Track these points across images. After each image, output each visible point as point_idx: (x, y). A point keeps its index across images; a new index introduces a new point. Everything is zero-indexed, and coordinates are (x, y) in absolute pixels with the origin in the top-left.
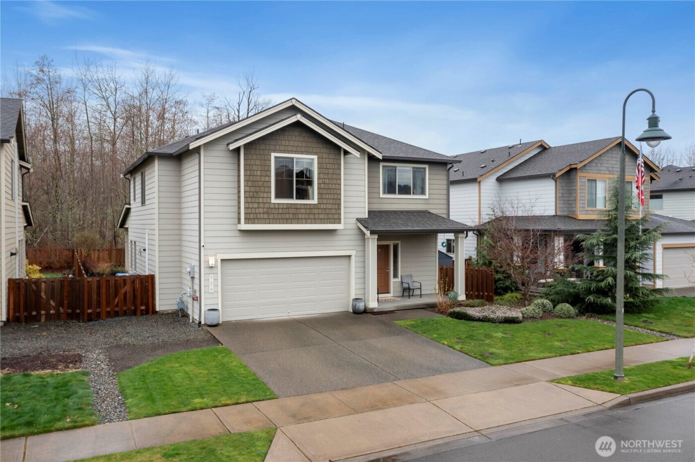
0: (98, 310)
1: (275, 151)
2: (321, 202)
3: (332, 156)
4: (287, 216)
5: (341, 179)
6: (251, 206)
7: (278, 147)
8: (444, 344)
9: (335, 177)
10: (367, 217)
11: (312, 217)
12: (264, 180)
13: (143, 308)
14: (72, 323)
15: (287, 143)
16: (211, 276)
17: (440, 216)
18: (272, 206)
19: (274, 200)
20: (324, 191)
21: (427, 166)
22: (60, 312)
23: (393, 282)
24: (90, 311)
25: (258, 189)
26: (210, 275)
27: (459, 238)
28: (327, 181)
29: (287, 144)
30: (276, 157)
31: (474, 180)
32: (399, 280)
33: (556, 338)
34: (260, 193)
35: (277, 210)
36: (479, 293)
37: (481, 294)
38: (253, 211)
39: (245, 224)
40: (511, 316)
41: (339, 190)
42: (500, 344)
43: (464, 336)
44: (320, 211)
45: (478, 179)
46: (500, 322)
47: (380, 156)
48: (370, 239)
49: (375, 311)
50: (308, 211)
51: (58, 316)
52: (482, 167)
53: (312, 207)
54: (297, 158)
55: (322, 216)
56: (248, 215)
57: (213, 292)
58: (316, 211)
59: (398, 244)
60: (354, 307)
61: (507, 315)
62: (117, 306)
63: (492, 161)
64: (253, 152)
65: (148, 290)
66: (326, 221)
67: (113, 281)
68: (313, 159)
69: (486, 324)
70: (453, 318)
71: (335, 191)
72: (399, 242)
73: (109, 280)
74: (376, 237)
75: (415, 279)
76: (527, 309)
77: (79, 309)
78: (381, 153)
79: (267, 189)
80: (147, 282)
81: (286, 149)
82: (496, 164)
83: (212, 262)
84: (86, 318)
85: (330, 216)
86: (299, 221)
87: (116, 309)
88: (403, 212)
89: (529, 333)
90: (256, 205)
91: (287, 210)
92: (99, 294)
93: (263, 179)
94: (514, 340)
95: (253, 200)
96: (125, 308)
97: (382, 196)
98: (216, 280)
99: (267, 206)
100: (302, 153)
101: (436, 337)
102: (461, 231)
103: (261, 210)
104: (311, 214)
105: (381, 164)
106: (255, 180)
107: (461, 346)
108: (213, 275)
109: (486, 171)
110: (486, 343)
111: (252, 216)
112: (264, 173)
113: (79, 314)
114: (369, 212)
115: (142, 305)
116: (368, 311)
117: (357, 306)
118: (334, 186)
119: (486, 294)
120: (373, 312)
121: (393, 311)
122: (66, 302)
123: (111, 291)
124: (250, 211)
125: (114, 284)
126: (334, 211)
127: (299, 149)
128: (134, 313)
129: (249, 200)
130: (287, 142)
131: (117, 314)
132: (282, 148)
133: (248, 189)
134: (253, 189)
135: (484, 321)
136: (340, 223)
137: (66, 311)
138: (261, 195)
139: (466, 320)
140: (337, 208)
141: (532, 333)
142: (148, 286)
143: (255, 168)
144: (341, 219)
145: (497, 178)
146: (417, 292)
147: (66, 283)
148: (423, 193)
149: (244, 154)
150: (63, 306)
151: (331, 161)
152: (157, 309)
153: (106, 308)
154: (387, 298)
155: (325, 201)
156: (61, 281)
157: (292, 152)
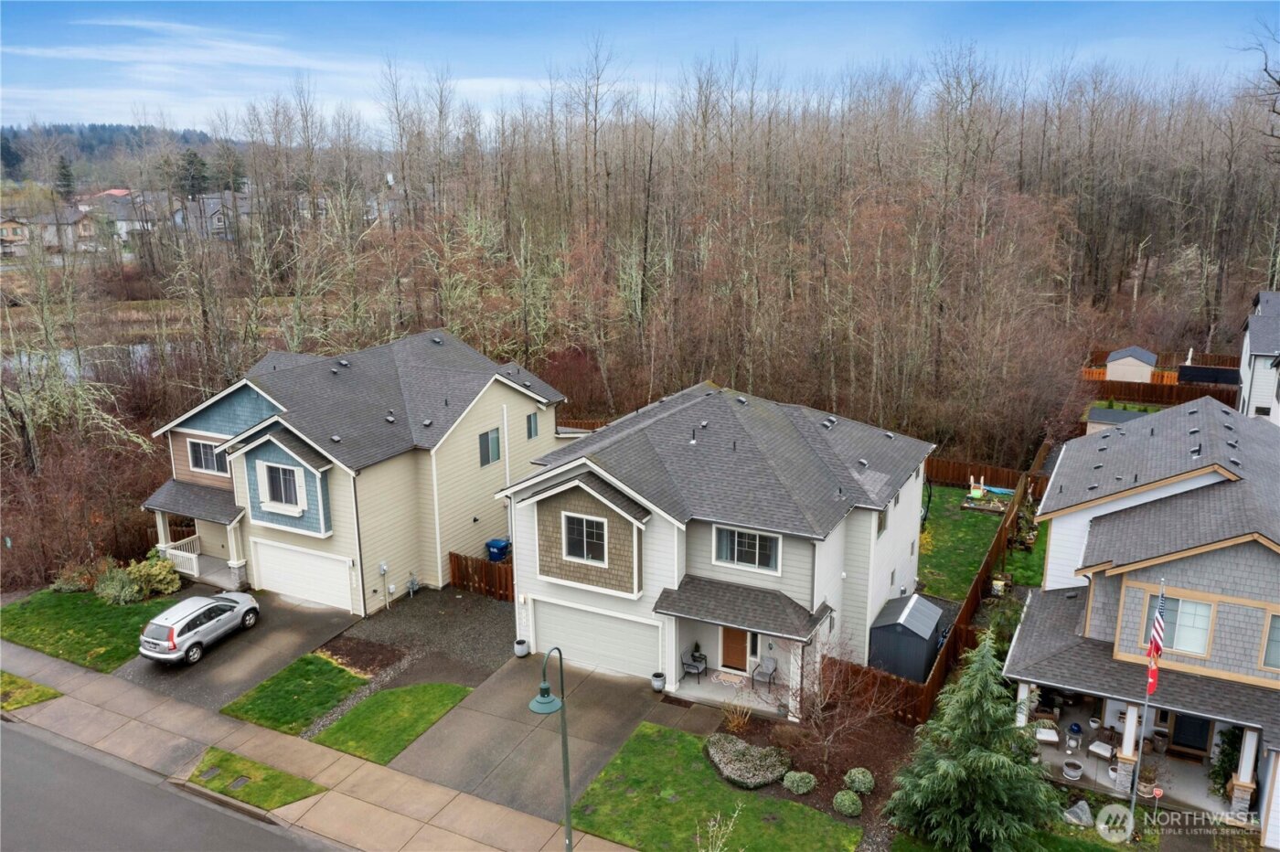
1: (565, 510)
2: (612, 567)
4: (579, 575)
5: (633, 547)
6: (544, 559)
7: (568, 506)
9: (627, 543)
10: (676, 588)
11: (603, 581)
18: (564, 563)
19: (564, 557)
20: (616, 557)
21: (779, 537)
22: (482, 587)
23: (750, 661)
25: (550, 544)
26: (523, 610)
28: (618, 546)
29: (577, 504)
30: (566, 516)
32: (758, 661)
34: (552, 549)
35: (569, 567)
38: (547, 565)
39: (539, 575)
41: (631, 558)
43: (637, 777)
44: (611, 577)
47: (682, 527)
49: (670, 695)
50: (599, 574)
51: (480, 590)
53: (603, 570)
54: (586, 519)
55: (613, 582)
56: (542, 567)
57: (525, 626)
58: (607, 576)
64: (544, 510)
66: (617, 588)
68: (603, 522)
71: (627, 559)
79: (559, 546)
81: (576, 509)
82: (1097, 493)
83: (523, 599)
85: (622, 584)
86: (589, 582)
88: (739, 588)
90: (549, 559)
91: (579, 569)
93: (555, 535)
95: (547, 554)
97: (714, 562)
98: (528, 615)
99: (559, 561)
100: (591, 514)
103: (554, 565)
104: (602, 578)
105: (714, 527)
106: (547, 535)
108: (525, 610)
111: (546, 569)
112: (556, 530)
114: (684, 583)
116: (663, 694)
117: (654, 683)
118: (626, 554)
121: (693, 702)
124: (544, 564)
126: (625, 579)
127: (588, 510)
129: (543, 553)
130: (577, 502)
132: (572, 507)
133: (541, 543)
136: (632, 593)
137: (486, 588)
138: (554, 550)
140: (629, 576)
143: (547, 524)
144: (633, 590)
145: (1097, 518)
150: (483, 584)
151: (623, 526)
154: (732, 678)
155: (617, 568)
157: (581, 512)
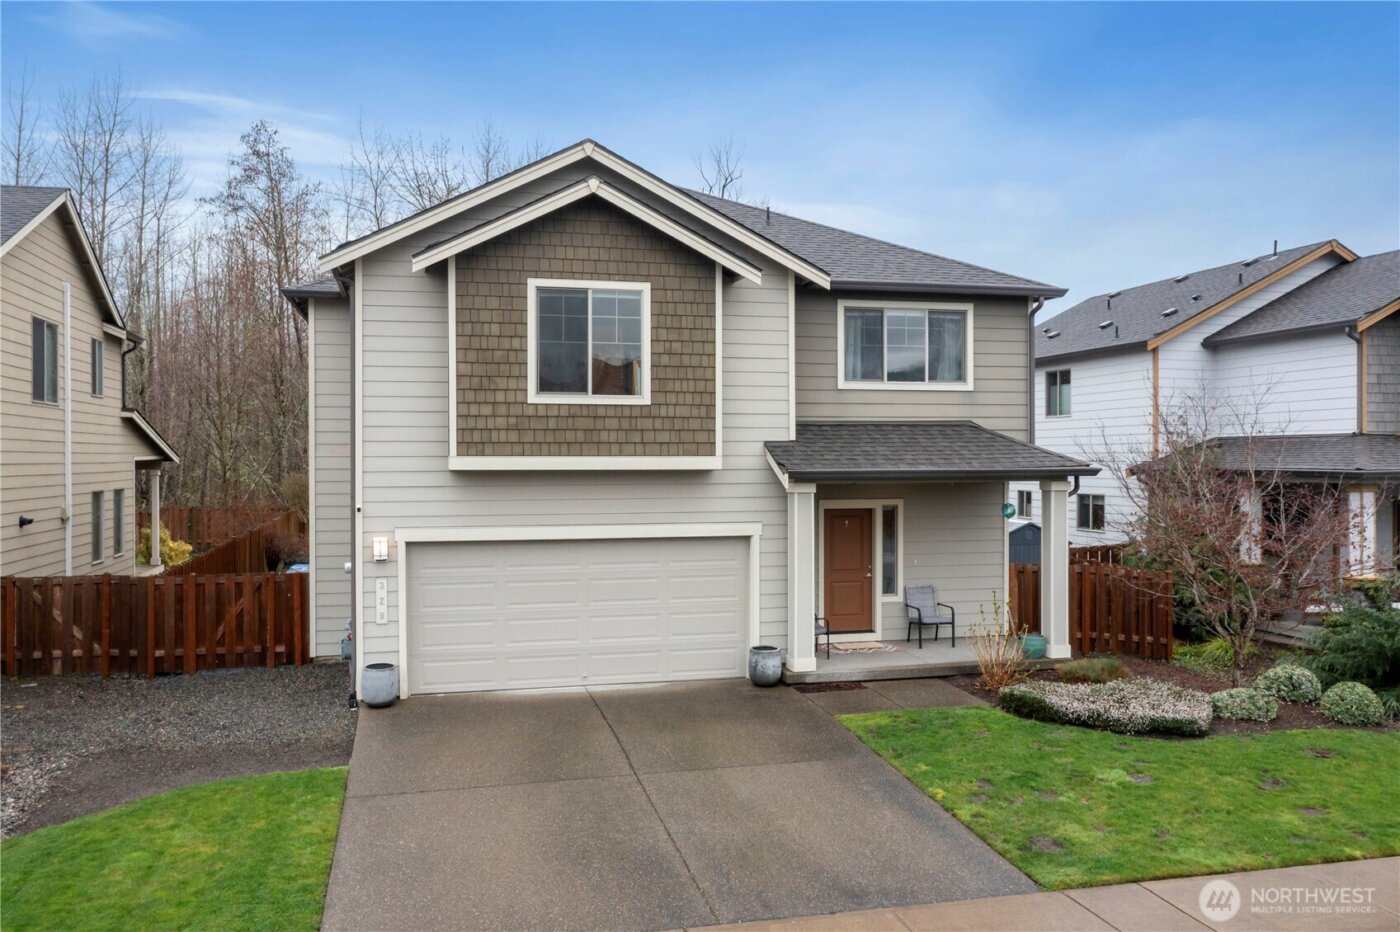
0: (179, 651)
1: (537, 274)
2: (661, 399)
3: (692, 284)
4: (570, 436)
5: (714, 342)
6: (474, 410)
7: (545, 265)
8: (932, 797)
9: (698, 335)
10: (793, 437)
11: (637, 437)
12: (507, 346)
13: (281, 649)
14: (119, 679)
15: (570, 253)
16: (381, 583)
17: (1002, 437)
18: (530, 411)
19: (533, 397)
20: (671, 373)
21: (969, 308)
22: (95, 653)
23: (883, 604)
24: (159, 653)
25: (492, 369)
26: (379, 581)
27: (1053, 494)
28: (677, 346)
29: (570, 255)
30: (540, 290)
31: (1138, 348)
32: (899, 598)
33: (1292, 797)
34: (498, 379)
35: (545, 420)
36: (1129, 637)
37: (1135, 638)
38: (481, 424)
39: (458, 455)
40: (1170, 715)
41: (709, 371)
42: (1105, 807)
43: (1009, 773)
44: (658, 424)
45: (1149, 343)
46: (1139, 733)
47: (824, 282)
48: (796, 496)
49: (808, 680)
50: (625, 424)
51: (89, 663)
52: (1167, 315)
53: (636, 413)
54: (595, 291)
55: (663, 437)
56: (467, 433)
57: (385, 621)
58: (648, 424)
59: (896, 507)
60: (753, 668)
61: (1157, 714)
62: (221, 643)
63: (1195, 299)
64: (479, 276)
65: (291, 610)
66: (673, 448)
67: (213, 587)
68: (639, 293)
69: (1096, 734)
70: (1008, 711)
71: (699, 373)
72: (900, 503)
73: (204, 584)
74: (812, 489)
75: (942, 598)
76: (1231, 696)
77: (136, 647)
78: (829, 275)
79: (516, 370)
80: (290, 589)
81: (567, 268)
82: (1202, 305)
83: (380, 548)
84: (151, 669)
85: (686, 437)
86: (600, 448)
87: (220, 650)
88: (900, 426)
89: (1213, 774)
90: (487, 410)
91: (570, 420)
92: (180, 616)
93: (506, 343)
94: (1152, 797)
95: (481, 397)
96: (239, 649)
97: (842, 384)
98: (393, 592)
99: (516, 410)
100: (609, 277)
101: (925, 773)
102: (1060, 476)
103: (501, 422)
104: (633, 431)
105: (842, 305)
106: (484, 346)
107: (975, 808)
108: (385, 581)
109: (1174, 325)
110: (1062, 803)
111: (477, 436)
112: (508, 330)
113: (134, 659)
114: (802, 427)
115: (277, 641)
116: (789, 681)
117: (759, 667)
118: (695, 361)
119: (1149, 638)
120: (802, 685)
121: (859, 682)
122: (106, 631)
123: (207, 609)
124: (471, 423)
125: (213, 593)
126: (695, 424)
127: (602, 267)
128: (261, 660)
129: (470, 396)
130: (570, 251)
131: (221, 662)
132: (557, 265)
133: (466, 369)
134: (479, 369)
135: (1093, 727)
136: (712, 453)
137: (108, 652)
138: (502, 383)
139: (1043, 720)
140: (703, 414)
141: (1221, 774)
142: (292, 598)
143: (485, 316)
144: (714, 443)
145: (1206, 340)
146: (945, 632)
147: (106, 589)
148: (960, 377)
149: (457, 282)
150: (99, 641)
151: (689, 296)
152: (312, 654)
153: (197, 647)
154: (862, 645)
155: (672, 398)
156: (97, 584)
157: (582, 275)
